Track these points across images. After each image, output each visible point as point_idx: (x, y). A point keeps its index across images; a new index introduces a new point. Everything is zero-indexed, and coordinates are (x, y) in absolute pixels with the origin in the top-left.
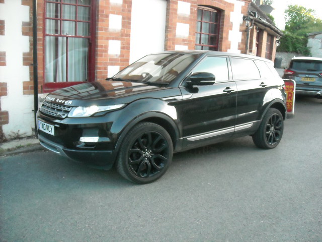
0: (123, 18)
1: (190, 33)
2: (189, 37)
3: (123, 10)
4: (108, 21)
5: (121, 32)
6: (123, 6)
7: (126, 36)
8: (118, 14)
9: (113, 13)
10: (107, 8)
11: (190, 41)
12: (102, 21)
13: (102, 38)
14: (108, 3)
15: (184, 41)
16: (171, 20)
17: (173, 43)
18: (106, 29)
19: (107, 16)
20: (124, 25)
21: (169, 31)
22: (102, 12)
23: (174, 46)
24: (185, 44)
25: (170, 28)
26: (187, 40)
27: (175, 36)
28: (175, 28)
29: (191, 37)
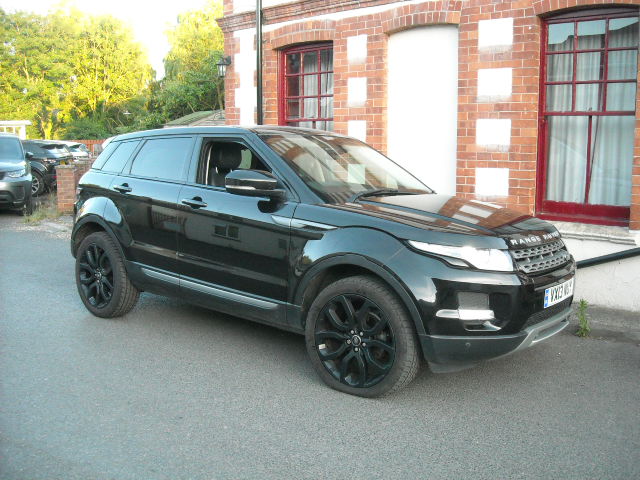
0: (369, 81)
1: (515, 89)
2: (514, 98)
3: (368, 68)
4: (346, 90)
5: (366, 105)
6: (368, 60)
7: (374, 112)
8: (361, 75)
9: (354, 75)
10: (345, 69)
11: (517, 107)
12: (337, 91)
13: (338, 119)
14: (345, 62)
15: (499, 109)
16: (462, 67)
17: (472, 116)
18: (344, 104)
19: (345, 83)
20: (370, 93)
21: (461, 91)
22: (338, 77)
23: (475, 123)
24: (503, 116)
25: (461, 84)
26: (508, 104)
27: (474, 99)
28: (474, 83)
29: (519, 96)
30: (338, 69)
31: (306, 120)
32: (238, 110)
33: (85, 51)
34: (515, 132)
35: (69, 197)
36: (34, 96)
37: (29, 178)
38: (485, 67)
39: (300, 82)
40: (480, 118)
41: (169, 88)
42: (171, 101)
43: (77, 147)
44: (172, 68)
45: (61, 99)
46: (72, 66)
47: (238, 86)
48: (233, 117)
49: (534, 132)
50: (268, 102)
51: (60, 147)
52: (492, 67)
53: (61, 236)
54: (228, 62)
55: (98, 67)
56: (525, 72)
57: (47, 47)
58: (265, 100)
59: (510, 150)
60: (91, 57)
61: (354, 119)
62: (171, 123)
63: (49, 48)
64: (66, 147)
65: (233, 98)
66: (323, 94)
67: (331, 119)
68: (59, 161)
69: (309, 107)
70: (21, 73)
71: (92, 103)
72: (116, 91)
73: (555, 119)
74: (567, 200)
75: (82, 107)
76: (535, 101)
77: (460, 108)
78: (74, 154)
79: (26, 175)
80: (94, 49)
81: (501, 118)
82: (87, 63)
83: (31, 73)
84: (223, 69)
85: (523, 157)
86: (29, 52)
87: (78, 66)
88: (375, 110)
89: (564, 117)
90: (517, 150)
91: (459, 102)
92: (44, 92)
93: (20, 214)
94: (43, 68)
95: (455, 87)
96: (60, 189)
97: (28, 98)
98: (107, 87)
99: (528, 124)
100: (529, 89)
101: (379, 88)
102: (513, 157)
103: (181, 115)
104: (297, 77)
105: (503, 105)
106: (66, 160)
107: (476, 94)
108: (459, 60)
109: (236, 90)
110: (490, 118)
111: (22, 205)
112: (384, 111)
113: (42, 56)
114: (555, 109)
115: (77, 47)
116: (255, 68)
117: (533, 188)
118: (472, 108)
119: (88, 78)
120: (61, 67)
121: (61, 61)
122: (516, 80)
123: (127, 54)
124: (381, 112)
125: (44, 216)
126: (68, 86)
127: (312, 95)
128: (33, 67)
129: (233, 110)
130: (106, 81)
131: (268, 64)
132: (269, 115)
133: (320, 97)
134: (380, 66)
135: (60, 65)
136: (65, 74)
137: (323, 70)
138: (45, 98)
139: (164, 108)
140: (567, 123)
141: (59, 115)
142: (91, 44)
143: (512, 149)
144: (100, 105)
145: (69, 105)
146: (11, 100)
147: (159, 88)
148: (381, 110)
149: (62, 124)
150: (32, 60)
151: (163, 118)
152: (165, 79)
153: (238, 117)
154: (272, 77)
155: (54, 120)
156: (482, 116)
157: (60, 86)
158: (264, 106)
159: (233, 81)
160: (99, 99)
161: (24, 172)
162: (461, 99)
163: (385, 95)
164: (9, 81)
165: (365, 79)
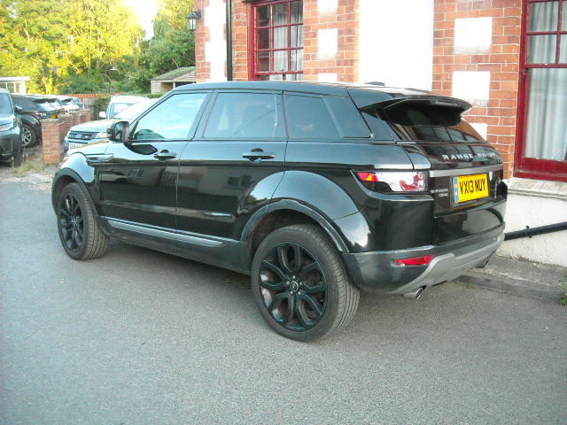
0: (340, 33)
1: (495, 40)
2: (494, 49)
3: (339, 19)
4: (316, 42)
5: (337, 57)
6: (339, 11)
7: (345, 65)
8: (331, 26)
9: (324, 27)
10: (314, 21)
11: (497, 59)
12: (308, 43)
13: (308, 72)
14: (315, 13)
15: (478, 61)
16: (438, 17)
17: (448, 68)
18: (314, 56)
19: (315, 35)
20: (341, 46)
21: (436, 43)
22: (308, 28)
23: (451, 75)
24: (481, 68)
25: (436, 34)
26: (487, 56)
27: (451, 50)
28: (451, 33)
29: (499, 47)
30: (308, 20)
31: (276, 73)
32: (209, 64)
33: (80, 14)
34: (494, 86)
35: (54, 149)
36: (34, 55)
37: (17, 131)
38: (463, 16)
39: (270, 34)
40: (457, 70)
41: (156, 46)
42: (158, 57)
43: (69, 100)
44: (159, 28)
45: (60, 57)
46: (68, 27)
47: (208, 40)
48: (204, 70)
49: (514, 86)
50: (237, 56)
51: (52, 101)
52: (470, 17)
53: (42, 187)
54: (198, 16)
55: (92, 28)
56: (506, 21)
57: (45, 10)
58: (235, 53)
59: (489, 105)
60: (85, 19)
61: (324, 71)
62: (158, 78)
63: (47, 10)
64: (58, 101)
65: (203, 52)
66: (293, 45)
67: (301, 72)
68: (49, 114)
69: (280, 61)
70: (22, 34)
71: (87, 61)
72: (109, 49)
73: (535, 71)
74: (545, 157)
75: (78, 64)
76: (516, 53)
77: (436, 60)
78: (66, 107)
79: (13, 128)
80: (88, 12)
81: (479, 70)
82: (81, 24)
83: (31, 34)
84: (193, 23)
85: (503, 112)
86: (28, 15)
87: (73, 27)
88: (346, 63)
89: (544, 70)
90: (497, 105)
91: (434, 53)
92: (43, 51)
93: (8, 165)
94: (41, 29)
95: (431, 38)
96: (45, 142)
97: (29, 57)
98: (101, 46)
99: (509, 77)
100: (510, 40)
101: (350, 40)
102: (491, 112)
103: (167, 70)
104: (267, 30)
105: (482, 56)
106: (56, 113)
107: (452, 45)
108: (435, 9)
109: (207, 44)
110: (467, 70)
111: (10, 157)
112: (356, 64)
113: (40, 18)
114: (536, 61)
115: (72, 9)
116: (225, 22)
117: (512, 144)
118: (448, 60)
119: (83, 38)
120: (58, 29)
121: (58, 22)
122: (496, 29)
123: (118, 15)
124: (352, 65)
125: (30, 167)
126: (65, 46)
127: (283, 47)
128: (33, 28)
129: (203, 64)
130: (99, 41)
131: (238, 17)
132: (238, 68)
133: (289, 49)
134: (351, 17)
135: (57, 26)
136: (61, 35)
137: (292, 22)
138: (44, 56)
139: (151, 64)
140: (548, 76)
141: (59, 72)
142: (85, 7)
143: (491, 103)
144: (94, 63)
145: (67, 62)
146: (14, 59)
147: (148, 46)
148: (351, 62)
149: (61, 80)
150: (32, 22)
151: (150, 74)
152: (154, 38)
153: (209, 70)
154: (242, 30)
155: (54, 76)
156: (459, 69)
157: (58, 45)
158: (234, 59)
159: (202, 34)
160: (94, 57)
161: (12, 125)
162: (436, 51)
163: (357, 48)
164: (11, 41)
165: (335, 31)
